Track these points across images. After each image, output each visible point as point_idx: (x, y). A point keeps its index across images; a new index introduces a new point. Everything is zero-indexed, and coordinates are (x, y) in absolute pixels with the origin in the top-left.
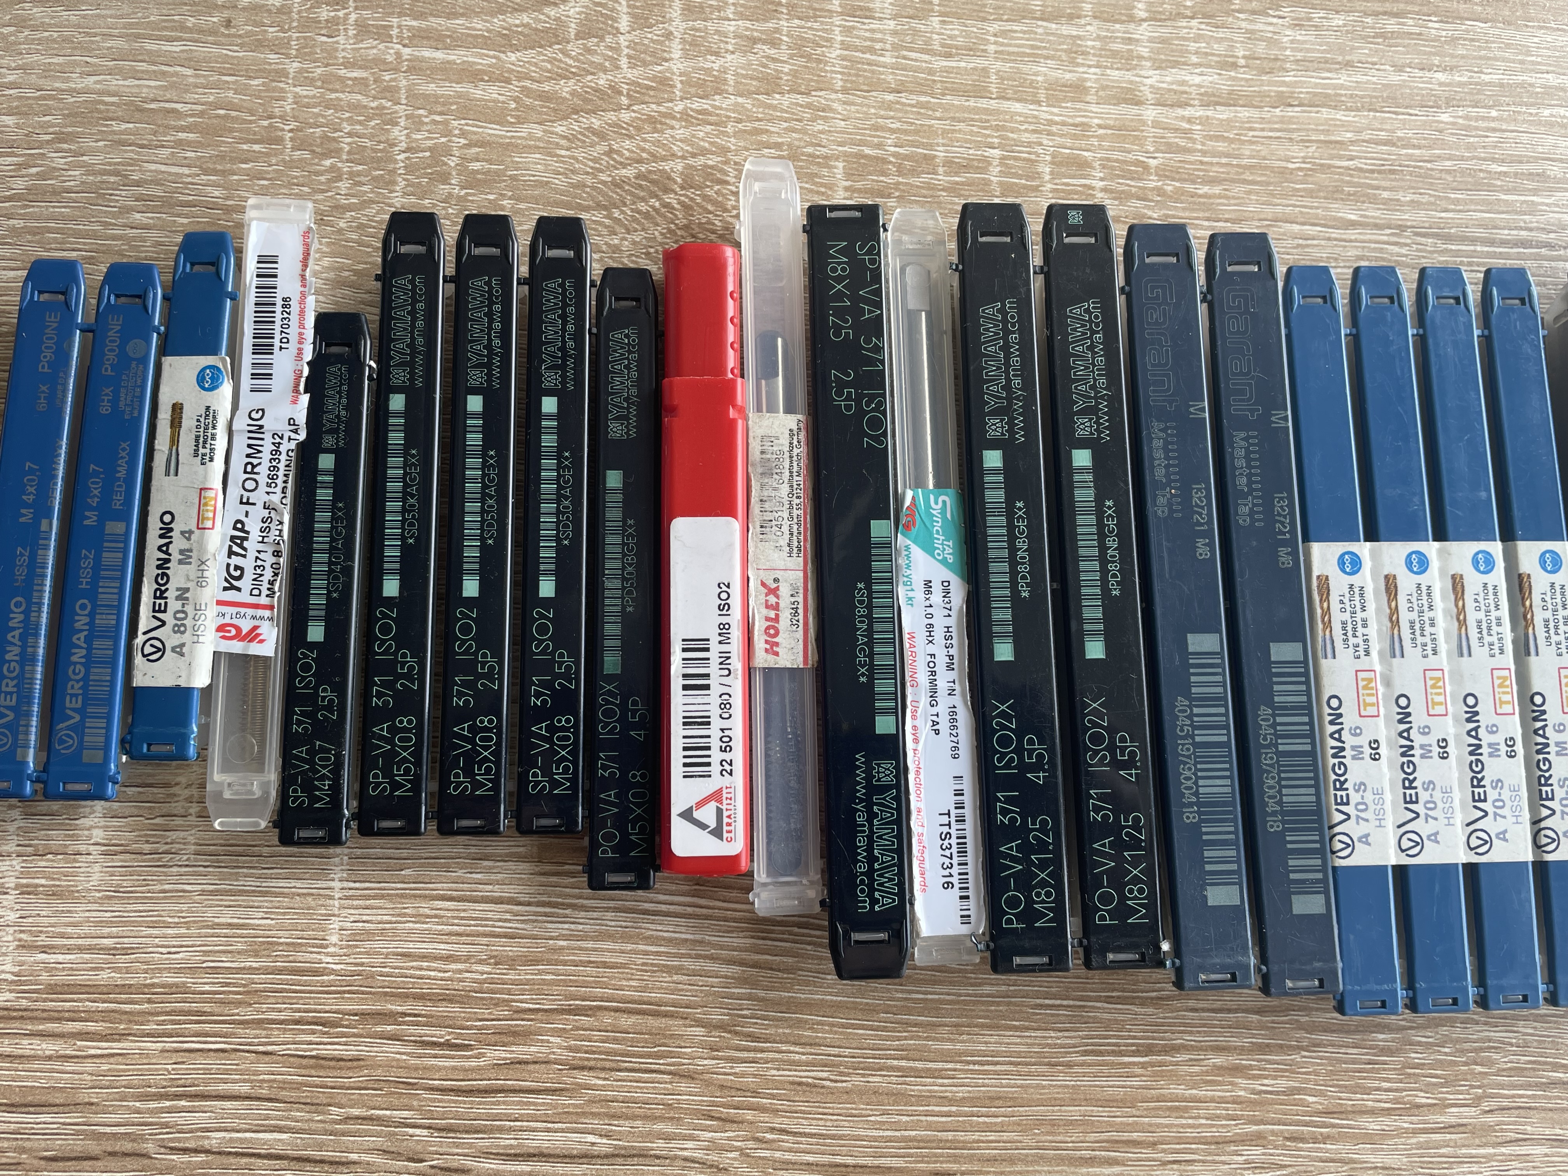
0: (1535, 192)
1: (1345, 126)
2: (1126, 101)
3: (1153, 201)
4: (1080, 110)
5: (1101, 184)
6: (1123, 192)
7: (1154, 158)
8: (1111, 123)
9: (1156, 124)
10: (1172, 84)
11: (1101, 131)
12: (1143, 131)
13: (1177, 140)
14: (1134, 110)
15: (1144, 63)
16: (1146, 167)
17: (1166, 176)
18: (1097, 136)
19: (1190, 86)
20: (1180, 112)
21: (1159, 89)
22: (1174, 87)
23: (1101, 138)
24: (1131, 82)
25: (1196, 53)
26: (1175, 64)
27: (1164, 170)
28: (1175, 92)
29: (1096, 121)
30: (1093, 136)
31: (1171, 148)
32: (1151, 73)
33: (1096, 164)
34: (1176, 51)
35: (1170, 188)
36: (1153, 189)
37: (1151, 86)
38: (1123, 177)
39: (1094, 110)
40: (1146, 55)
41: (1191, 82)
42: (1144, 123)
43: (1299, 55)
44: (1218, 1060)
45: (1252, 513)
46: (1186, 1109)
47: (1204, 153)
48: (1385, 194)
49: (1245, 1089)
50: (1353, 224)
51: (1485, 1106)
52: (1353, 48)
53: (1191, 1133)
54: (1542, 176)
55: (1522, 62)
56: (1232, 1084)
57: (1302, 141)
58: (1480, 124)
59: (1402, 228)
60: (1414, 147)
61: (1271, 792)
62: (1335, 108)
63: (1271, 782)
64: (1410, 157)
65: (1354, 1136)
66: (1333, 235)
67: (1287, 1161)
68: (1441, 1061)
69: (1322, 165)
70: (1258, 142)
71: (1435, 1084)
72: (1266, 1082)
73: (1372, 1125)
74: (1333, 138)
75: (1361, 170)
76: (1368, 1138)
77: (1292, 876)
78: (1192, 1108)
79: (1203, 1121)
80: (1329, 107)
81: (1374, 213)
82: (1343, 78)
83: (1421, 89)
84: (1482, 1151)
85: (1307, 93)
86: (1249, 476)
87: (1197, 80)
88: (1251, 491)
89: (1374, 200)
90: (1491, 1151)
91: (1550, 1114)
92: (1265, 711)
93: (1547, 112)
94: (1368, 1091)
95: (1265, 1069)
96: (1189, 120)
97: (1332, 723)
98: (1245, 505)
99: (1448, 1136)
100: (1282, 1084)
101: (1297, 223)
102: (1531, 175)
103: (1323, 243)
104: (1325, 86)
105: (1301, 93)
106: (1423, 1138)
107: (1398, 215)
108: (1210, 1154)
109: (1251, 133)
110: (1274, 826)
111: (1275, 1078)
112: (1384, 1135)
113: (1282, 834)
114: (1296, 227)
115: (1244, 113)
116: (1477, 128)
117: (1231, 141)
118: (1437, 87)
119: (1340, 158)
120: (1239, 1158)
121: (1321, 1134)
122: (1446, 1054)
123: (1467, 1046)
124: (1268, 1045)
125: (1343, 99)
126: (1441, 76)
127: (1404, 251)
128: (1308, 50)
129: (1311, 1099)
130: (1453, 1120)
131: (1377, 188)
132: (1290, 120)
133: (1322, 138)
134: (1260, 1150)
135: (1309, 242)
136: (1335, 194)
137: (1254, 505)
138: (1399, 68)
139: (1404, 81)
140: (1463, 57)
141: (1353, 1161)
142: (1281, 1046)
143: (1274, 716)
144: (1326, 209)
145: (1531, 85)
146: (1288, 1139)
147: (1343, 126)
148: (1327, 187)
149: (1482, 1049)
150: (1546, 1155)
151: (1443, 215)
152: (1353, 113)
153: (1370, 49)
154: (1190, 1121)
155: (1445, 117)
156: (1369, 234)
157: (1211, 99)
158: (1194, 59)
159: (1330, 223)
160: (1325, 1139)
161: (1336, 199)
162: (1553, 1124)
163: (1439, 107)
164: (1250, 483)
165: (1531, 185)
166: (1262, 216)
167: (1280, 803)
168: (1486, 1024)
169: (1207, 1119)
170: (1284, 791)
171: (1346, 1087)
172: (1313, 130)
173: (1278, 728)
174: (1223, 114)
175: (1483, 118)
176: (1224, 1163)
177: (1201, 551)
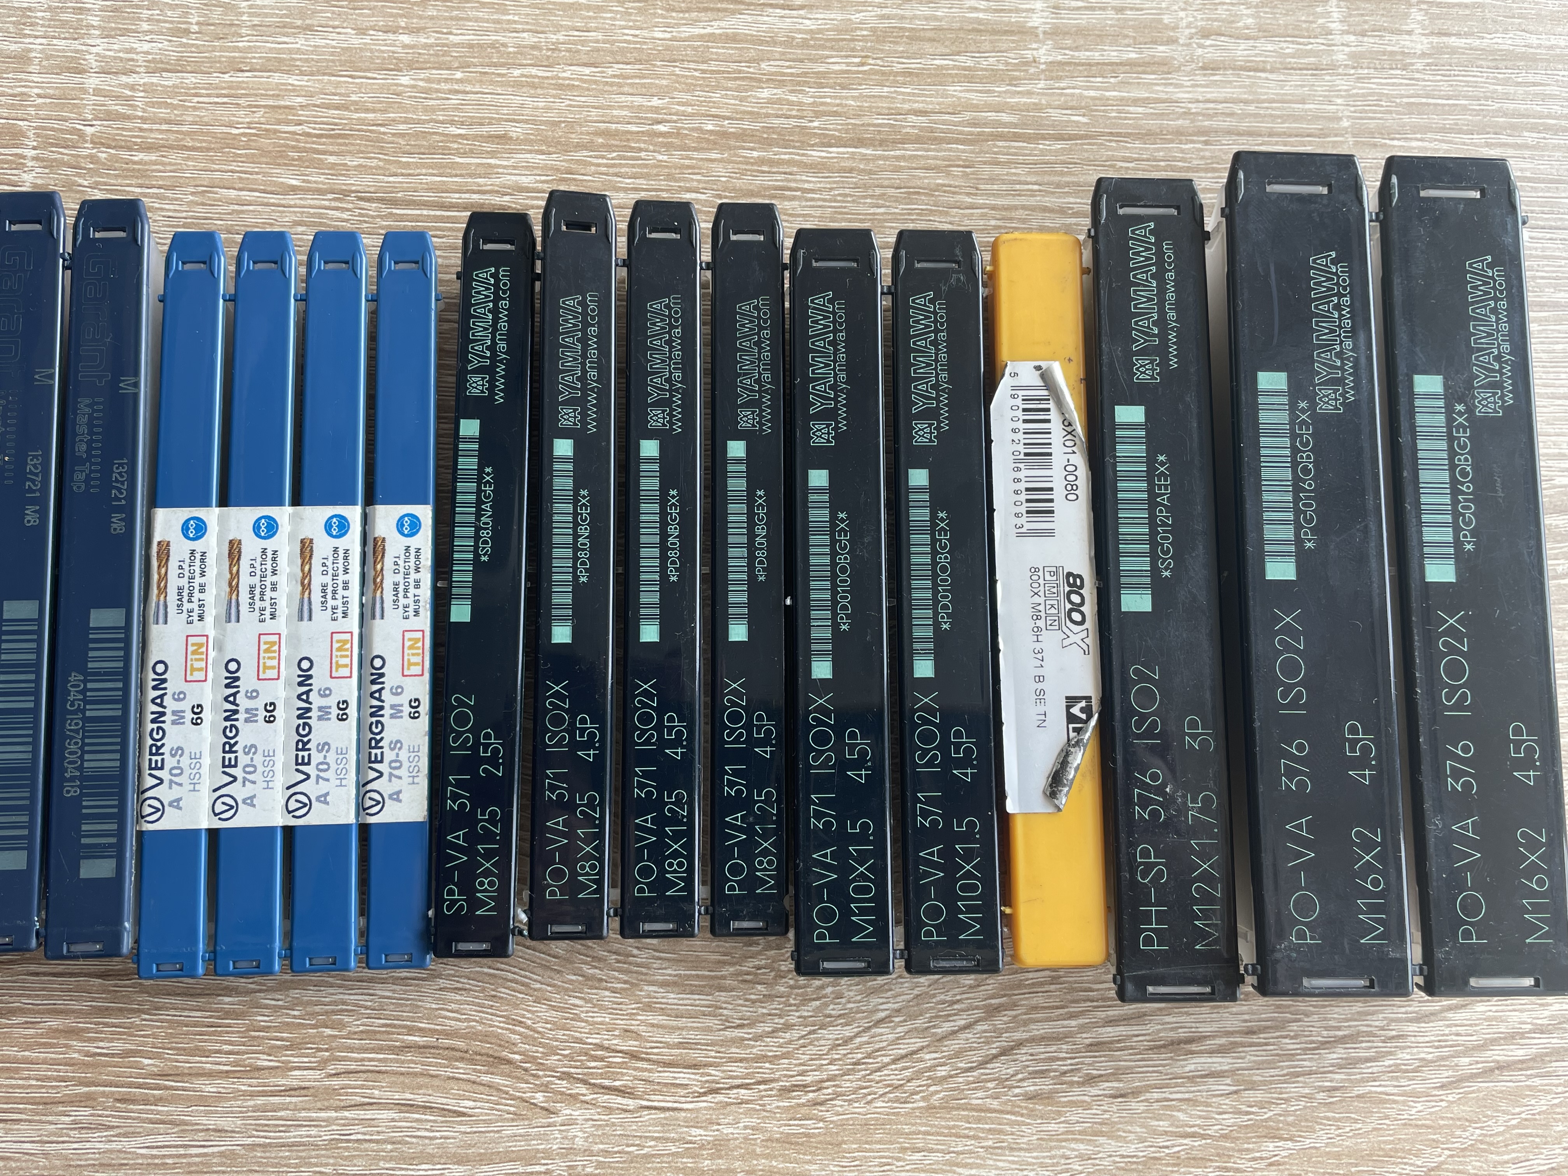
0: (493, 154)
1: (295, 90)
2: (69, 70)
3: (85, 169)
4: (21, 80)
5: (33, 153)
6: (55, 160)
7: (91, 126)
8: (51, 92)
9: (97, 92)
10: (120, 51)
11: (40, 101)
12: (83, 99)
13: (117, 107)
14: (77, 78)
15: (93, 32)
16: (81, 135)
17: (102, 144)
18: (35, 106)
19: (138, 53)
20: (124, 79)
21: (105, 57)
22: (121, 55)
23: (38, 107)
24: (77, 51)
25: (149, 20)
26: (125, 32)
27: (101, 137)
28: (121, 59)
29: (36, 91)
30: (30, 106)
31: (110, 116)
32: (98, 41)
33: (31, 134)
34: (128, 19)
35: (104, 155)
36: (86, 157)
37: (97, 54)
38: (57, 145)
39: (36, 80)
40: (95, 24)
41: (139, 50)
42: (84, 91)
43: (256, 21)
44: (54, 1023)
45: (88, 479)
46: (17, 1070)
47: (144, 120)
48: (332, 159)
49: (79, 1052)
50: (294, 189)
51: (331, 1069)
52: (315, 12)
53: (19, 1094)
54: (503, 138)
55: (498, 22)
56: (66, 1046)
57: (250, 106)
58: (443, 86)
59: (346, 193)
60: (367, 111)
61: (72, 758)
62: (288, 72)
63: (73, 747)
64: (362, 121)
65: (188, 1099)
66: (272, 201)
67: (115, 1122)
68: (288, 1024)
69: (266, 130)
70: (203, 108)
71: (279, 1047)
72: (101, 1044)
73: (209, 1088)
74: (282, 103)
75: (308, 135)
76: (203, 1100)
77: (84, 841)
78: (24, 1069)
79: (34, 1082)
80: (283, 71)
81: (318, 179)
82: (300, 42)
83: (383, 52)
84: (323, 1115)
85: (260, 58)
86: (89, 443)
87: (146, 47)
88: (90, 456)
89: (320, 165)
90: (333, 1114)
91: (402, 1078)
92: (75, 677)
93: (517, 72)
94: (206, 1054)
95: (101, 1032)
96: (132, 88)
97: (155, 688)
98: (82, 471)
99: (288, 1099)
100: (118, 1046)
101: (235, 189)
102: (490, 138)
103: (259, 208)
104: (279, 52)
105: (254, 58)
106: (260, 1101)
107: (342, 180)
108: (37, 1114)
109: (196, 99)
110: (71, 791)
111: (111, 1040)
112: (219, 1097)
113: (78, 800)
114: (233, 193)
115: (191, 79)
116: (438, 91)
117: (174, 107)
118: (400, 50)
119: (288, 123)
120: (67, 1119)
121: (154, 1096)
122: (295, 1017)
123: (317, 1008)
124: (107, 1008)
125: (298, 63)
126: (406, 39)
127: (345, 216)
128: (266, 15)
129: (147, 1062)
130: (295, 1083)
131: (324, 153)
132: (239, 84)
133: (271, 103)
134: (89, 1111)
135: (245, 208)
136: (279, 158)
137: (91, 471)
138: (362, 31)
139: (365, 44)
140: (432, 18)
141: (185, 1123)
142: (121, 1010)
143: (85, 682)
144: (265, 174)
145: (504, 45)
146: (119, 1101)
147: (294, 90)
148: (270, 152)
149: (334, 1012)
150: (393, 1120)
151: (391, 179)
152: (306, 78)
153: (333, 13)
154: (20, 1082)
155: (405, 80)
156: (310, 200)
157: (158, 67)
158: (145, 26)
159: (269, 189)
160: (158, 1101)
161: (279, 165)
162: (404, 1088)
163: (400, 70)
164: (90, 448)
165: (489, 147)
166: (199, 183)
167: (81, 768)
168: (340, 987)
169: (38, 1080)
170: (87, 757)
171: (184, 1049)
172: (262, 95)
173: (88, 694)
174: (170, 80)
175: (446, 80)
176: (51, 1123)
177: (28, 518)
